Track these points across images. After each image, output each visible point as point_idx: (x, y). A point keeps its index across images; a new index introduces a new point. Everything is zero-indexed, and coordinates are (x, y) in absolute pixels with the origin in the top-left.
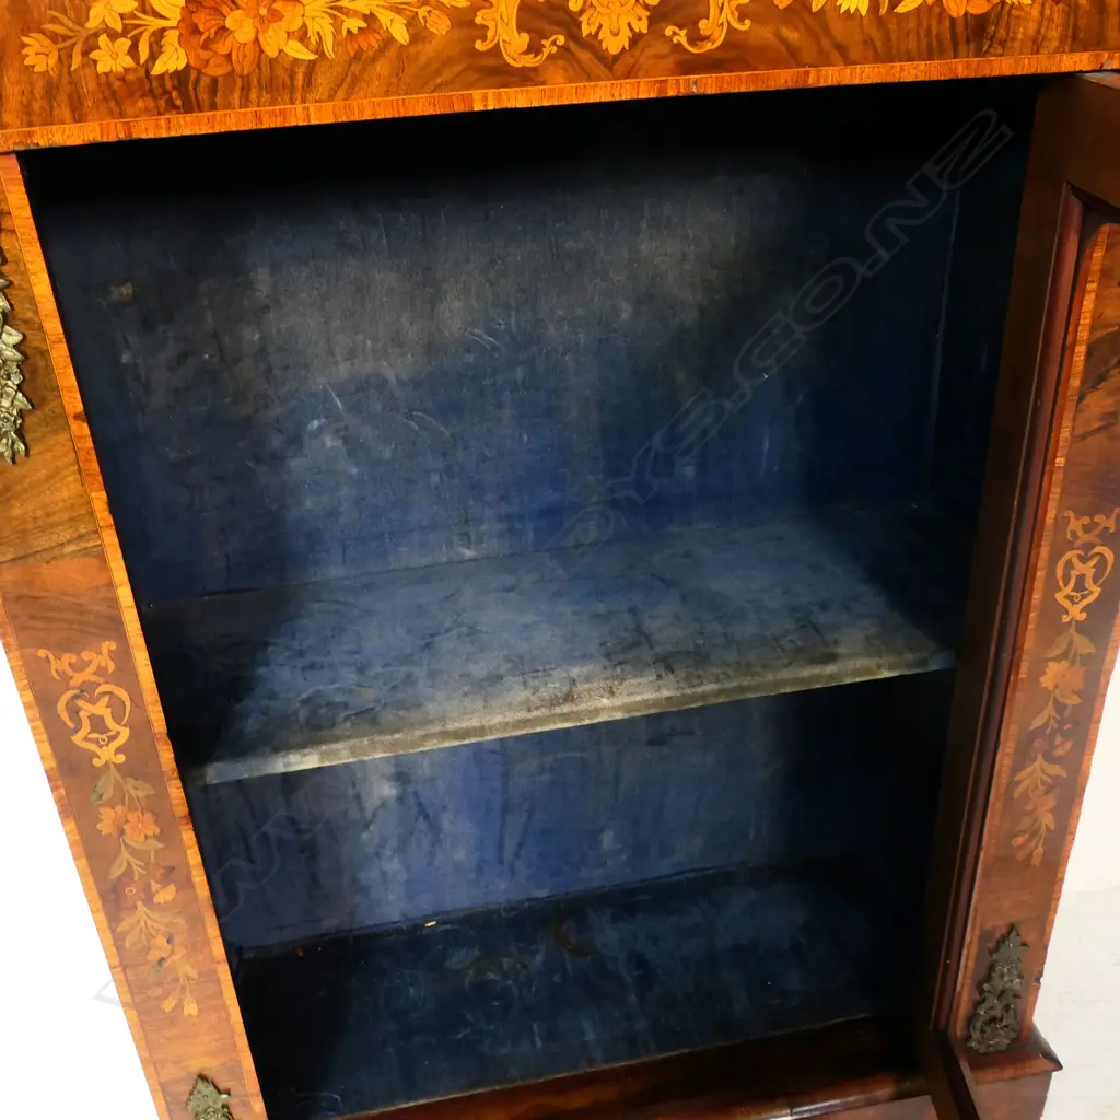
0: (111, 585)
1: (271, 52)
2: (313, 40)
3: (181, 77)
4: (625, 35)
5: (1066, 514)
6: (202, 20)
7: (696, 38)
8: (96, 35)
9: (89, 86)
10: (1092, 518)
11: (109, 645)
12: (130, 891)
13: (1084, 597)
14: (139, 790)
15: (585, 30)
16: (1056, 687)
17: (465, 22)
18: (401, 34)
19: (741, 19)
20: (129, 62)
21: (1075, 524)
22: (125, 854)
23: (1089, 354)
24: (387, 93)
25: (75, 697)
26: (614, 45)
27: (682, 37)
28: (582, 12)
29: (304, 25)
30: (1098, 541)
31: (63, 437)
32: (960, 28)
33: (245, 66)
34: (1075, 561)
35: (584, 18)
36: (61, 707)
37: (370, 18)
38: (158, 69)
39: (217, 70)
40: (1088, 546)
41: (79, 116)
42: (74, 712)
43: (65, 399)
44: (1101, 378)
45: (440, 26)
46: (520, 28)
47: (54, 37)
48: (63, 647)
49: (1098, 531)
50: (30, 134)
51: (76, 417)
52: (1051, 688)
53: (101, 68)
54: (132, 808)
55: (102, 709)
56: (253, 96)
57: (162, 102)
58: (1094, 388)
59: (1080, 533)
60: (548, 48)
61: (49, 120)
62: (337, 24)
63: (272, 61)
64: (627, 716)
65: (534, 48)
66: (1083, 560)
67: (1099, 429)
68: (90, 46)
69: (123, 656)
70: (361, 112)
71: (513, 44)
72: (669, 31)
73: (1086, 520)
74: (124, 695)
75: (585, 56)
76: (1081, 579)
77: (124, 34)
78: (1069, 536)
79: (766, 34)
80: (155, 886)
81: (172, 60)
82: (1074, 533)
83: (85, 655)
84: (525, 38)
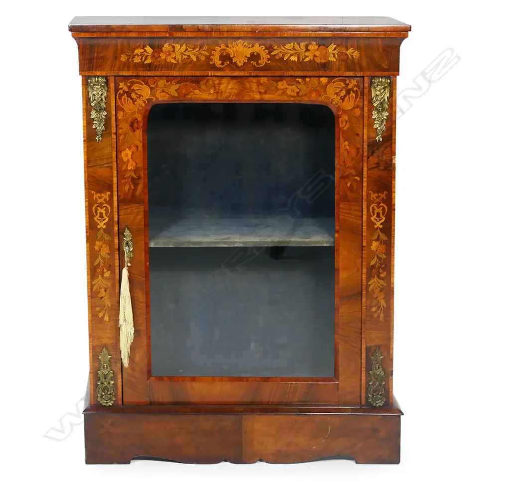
0: (112, 177)
1: (168, 61)
2: (177, 59)
3: (150, 64)
4: (242, 63)
5: (370, 192)
6: (156, 54)
7: (258, 64)
8: (135, 55)
9: (132, 64)
10: (378, 194)
11: (109, 193)
12: (98, 270)
13: (380, 220)
14: (107, 238)
15: (234, 61)
16: (377, 250)
17: (208, 58)
18: (195, 59)
19: (268, 61)
20: (140, 61)
21: (374, 196)
22: (99, 257)
23: (368, 146)
24: (191, 70)
25: (98, 206)
26: (240, 64)
27: (255, 64)
28: (233, 57)
29: (175, 57)
30: (381, 202)
31: (110, 138)
32: (319, 65)
33: (162, 63)
34: (375, 208)
35: (233, 59)
36: (94, 208)
37: (189, 56)
38: (146, 62)
39: (157, 63)
40: (379, 203)
41: (128, 70)
42: (96, 210)
43: (112, 129)
44: (373, 153)
45: (203, 58)
46: (220, 60)
47: (127, 55)
48: (98, 191)
49: (381, 198)
50: (119, 73)
51: (114, 133)
52: (375, 250)
53: (134, 62)
54: (104, 243)
55: (103, 211)
56: (163, 69)
57: (145, 69)
58: (372, 155)
59: (375, 198)
60: (225, 64)
61: (123, 70)
62: (182, 57)
63: (168, 63)
64: (244, 246)
65: (222, 64)
66: (378, 207)
67: (375, 167)
68: (134, 57)
69: (111, 197)
70: (185, 74)
71: (218, 63)
72: (252, 62)
73: (376, 195)
74: (109, 208)
75: (234, 66)
76: (378, 214)
77: (140, 56)
78: (372, 199)
79: (274, 64)
80: (105, 270)
81: (149, 61)
82: (373, 198)
83: (102, 195)
84: (221, 62)
